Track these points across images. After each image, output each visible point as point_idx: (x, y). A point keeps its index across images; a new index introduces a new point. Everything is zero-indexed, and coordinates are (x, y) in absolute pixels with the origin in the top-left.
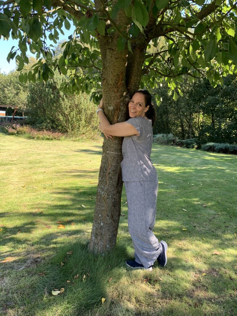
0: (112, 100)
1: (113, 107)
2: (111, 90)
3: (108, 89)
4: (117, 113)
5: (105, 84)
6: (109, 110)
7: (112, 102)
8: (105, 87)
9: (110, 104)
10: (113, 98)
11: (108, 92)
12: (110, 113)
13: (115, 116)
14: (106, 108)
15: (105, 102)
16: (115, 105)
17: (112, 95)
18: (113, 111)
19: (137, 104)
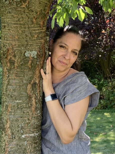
1: (37, 51)
2: (34, 21)
3: (29, 20)
4: (42, 63)
5: (24, 9)
6: (27, 58)
7: (34, 43)
8: (22, 15)
9: (30, 47)
10: (36, 36)
11: (27, 24)
12: (28, 63)
13: (38, 68)
14: (18, 53)
15: (18, 44)
16: (39, 48)
17: (35, 31)
18: (36, 59)
19: (72, 51)
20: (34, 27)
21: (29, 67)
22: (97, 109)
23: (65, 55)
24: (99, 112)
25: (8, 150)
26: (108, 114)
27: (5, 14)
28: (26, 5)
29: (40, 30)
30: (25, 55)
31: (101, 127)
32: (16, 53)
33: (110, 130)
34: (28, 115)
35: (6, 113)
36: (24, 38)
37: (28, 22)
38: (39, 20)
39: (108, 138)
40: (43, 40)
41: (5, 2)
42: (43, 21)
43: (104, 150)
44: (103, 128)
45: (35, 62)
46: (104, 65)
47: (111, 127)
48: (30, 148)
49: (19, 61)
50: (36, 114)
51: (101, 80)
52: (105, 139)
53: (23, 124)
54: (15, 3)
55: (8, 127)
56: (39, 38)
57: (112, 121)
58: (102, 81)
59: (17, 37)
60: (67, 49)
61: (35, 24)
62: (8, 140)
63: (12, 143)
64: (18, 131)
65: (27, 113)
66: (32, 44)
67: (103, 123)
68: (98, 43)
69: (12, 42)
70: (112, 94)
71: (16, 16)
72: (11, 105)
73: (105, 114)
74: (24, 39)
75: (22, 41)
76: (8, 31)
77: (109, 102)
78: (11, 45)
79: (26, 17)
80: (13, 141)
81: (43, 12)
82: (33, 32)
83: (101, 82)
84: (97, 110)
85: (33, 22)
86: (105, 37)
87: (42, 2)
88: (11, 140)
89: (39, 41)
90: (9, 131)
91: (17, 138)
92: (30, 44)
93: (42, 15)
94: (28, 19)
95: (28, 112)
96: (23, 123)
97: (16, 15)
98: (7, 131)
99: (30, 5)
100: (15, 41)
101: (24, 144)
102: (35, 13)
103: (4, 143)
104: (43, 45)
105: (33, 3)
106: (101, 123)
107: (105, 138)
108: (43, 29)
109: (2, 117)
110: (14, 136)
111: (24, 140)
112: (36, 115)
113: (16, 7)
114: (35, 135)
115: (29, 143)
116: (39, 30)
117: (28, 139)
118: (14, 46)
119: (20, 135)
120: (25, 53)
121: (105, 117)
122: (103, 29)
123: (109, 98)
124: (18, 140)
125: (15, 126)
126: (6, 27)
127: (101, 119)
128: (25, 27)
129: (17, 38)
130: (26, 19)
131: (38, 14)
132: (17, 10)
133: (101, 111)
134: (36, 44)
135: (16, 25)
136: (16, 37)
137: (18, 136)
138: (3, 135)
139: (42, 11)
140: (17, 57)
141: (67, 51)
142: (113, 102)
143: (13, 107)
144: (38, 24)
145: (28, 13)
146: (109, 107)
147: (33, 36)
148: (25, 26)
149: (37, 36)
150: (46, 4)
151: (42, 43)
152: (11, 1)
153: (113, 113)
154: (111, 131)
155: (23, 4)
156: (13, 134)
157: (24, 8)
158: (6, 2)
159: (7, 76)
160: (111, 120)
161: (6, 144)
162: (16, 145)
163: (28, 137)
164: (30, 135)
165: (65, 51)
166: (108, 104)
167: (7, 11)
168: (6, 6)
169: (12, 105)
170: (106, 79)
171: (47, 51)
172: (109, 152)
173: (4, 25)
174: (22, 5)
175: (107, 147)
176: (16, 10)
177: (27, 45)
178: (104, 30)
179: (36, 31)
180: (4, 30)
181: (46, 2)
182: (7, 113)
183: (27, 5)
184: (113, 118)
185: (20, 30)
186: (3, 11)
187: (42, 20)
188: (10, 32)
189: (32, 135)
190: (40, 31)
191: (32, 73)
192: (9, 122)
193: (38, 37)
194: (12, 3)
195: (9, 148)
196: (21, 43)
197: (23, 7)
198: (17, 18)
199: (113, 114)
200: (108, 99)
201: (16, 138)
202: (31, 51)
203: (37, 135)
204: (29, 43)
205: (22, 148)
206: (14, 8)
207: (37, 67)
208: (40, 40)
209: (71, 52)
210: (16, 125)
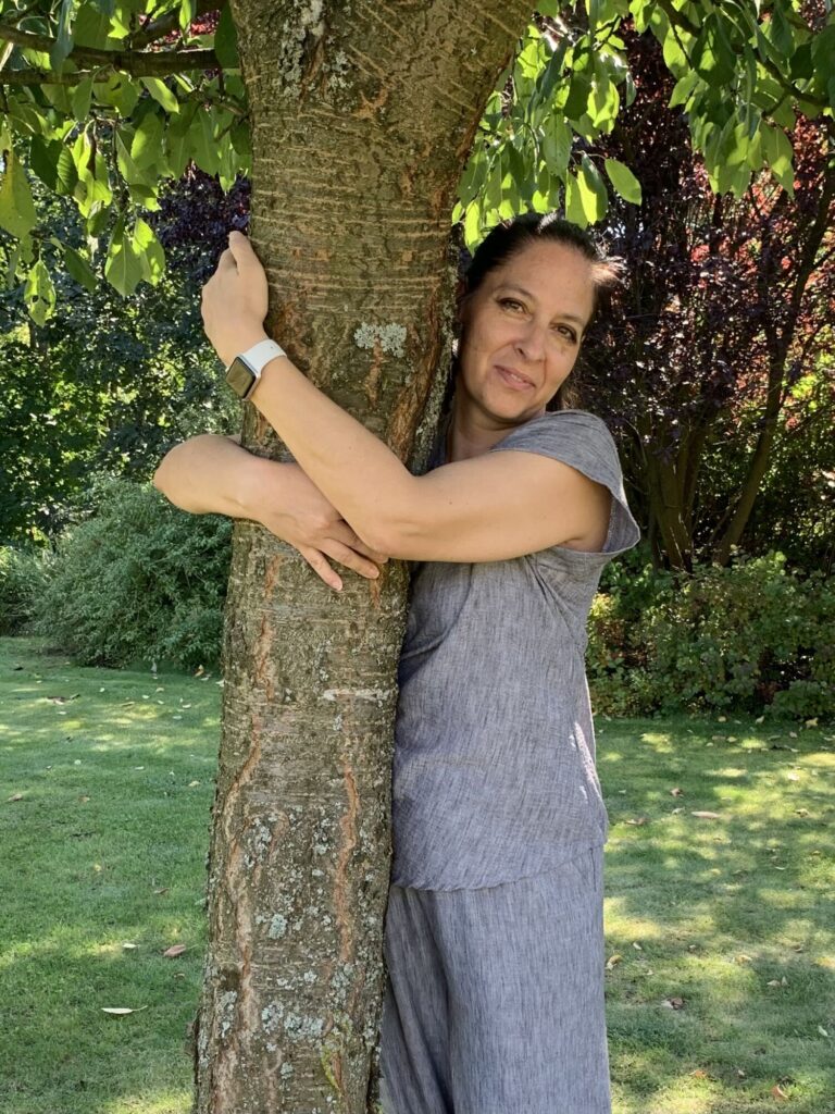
0: (401, 274)
1: (407, 326)
2: (406, 188)
3: (382, 179)
4: (423, 381)
5: (365, 129)
6: (362, 354)
7: (395, 288)
8: (355, 155)
9: (377, 304)
10: (407, 256)
11: (375, 199)
12: (368, 378)
13: (406, 406)
14: (325, 329)
15: (330, 286)
16: (418, 313)
17: (405, 232)
18: (401, 362)
19: (551, 323)
20: (402, 214)
21: (368, 396)
22: (609, 715)
23: (522, 341)
24: (618, 727)
25: (263, 744)
26: (664, 738)
27: (278, 145)
28: (378, 110)
29: (428, 231)
30: (352, 341)
31: (623, 795)
32: (315, 325)
33: (665, 808)
34: (355, 607)
35: (260, 595)
36: (356, 261)
37: (379, 187)
38: (427, 183)
39: (656, 842)
40: (437, 278)
41: (282, 91)
42: (443, 188)
43: (632, 891)
44: (631, 799)
45: (397, 374)
46: (660, 493)
47: (671, 794)
48: (356, 747)
49: (327, 363)
50: (387, 608)
51: (643, 567)
52: (642, 846)
53: (329, 642)
54: (327, 97)
55: (263, 654)
56: (422, 268)
57: (679, 770)
58: (644, 577)
59: (323, 256)
60: (533, 315)
61: (409, 202)
62: (263, 708)
63: (283, 719)
64: (308, 672)
65: (351, 602)
66: (387, 292)
67: (633, 775)
68: (640, 364)
69: (300, 275)
70: (692, 644)
71: (329, 158)
72: (283, 561)
73: (648, 738)
74: (353, 264)
75: (346, 275)
76: (287, 223)
77: (671, 684)
78: (298, 287)
79: (374, 163)
80: (286, 710)
81: (447, 146)
82: (396, 235)
83: (641, 580)
84: (609, 719)
85: (399, 191)
86: (680, 335)
87: (448, 99)
88: (279, 706)
89: (418, 279)
90: (268, 668)
91: (302, 702)
92: (379, 293)
93: (440, 159)
94: (379, 177)
95: (353, 596)
96: (332, 638)
97: (329, 151)
98: (260, 671)
99: (395, 112)
100: (314, 271)
101: (331, 725)
102: (412, 151)
103: (244, 718)
104: (433, 301)
105: (410, 103)
106: (624, 776)
107: (640, 839)
108: (438, 225)
109: (238, 611)
110: (288, 691)
111: (332, 711)
112: (385, 612)
113: (332, 115)
114: (375, 696)
115: (352, 723)
116: (422, 230)
117: (348, 707)
118: (309, 296)
119: (316, 690)
120: (353, 331)
121: (643, 751)
122: (674, 291)
123: (674, 660)
124: (307, 709)
125: (297, 648)
126: (278, 203)
127: (625, 759)
128: (365, 210)
129: (327, 260)
130: (369, 172)
131: (426, 153)
132: (337, 131)
133: (626, 725)
134: (407, 291)
135: (326, 200)
136: (320, 252)
137: (305, 694)
138: (240, 688)
139: (441, 143)
140: (320, 346)
141: (532, 322)
142: (693, 684)
143: (289, 569)
144: (421, 202)
145: (383, 147)
146: (670, 708)
147: (394, 257)
148: (364, 206)
149: (413, 258)
150: (464, 110)
151: (431, 290)
152: (310, 88)
153: (689, 735)
154: (669, 812)
155: (366, 102)
156: (285, 681)
157: (366, 120)
158: (288, 89)
159: (267, 432)
160: (674, 766)
161: (254, 722)
162: (297, 729)
163: (349, 701)
164: (358, 693)
165: (522, 322)
166: (667, 692)
167: (286, 133)
168: (284, 106)
169: (287, 562)
170: (668, 567)
171: (448, 330)
172: (654, 898)
173: (270, 193)
174: (360, 107)
175: (646, 877)
176: (330, 129)
177: (367, 292)
178: (681, 298)
179: (409, 234)
180: (267, 220)
181: (461, 103)
182: (263, 595)
183: (383, 111)
184: (684, 757)
185: (341, 222)
186: (271, 129)
187: (439, 183)
188: (297, 228)
189: (366, 694)
190: (427, 234)
191: (379, 425)
192: (270, 633)
193: (415, 263)
194: (314, 98)
195: (268, 740)
196: (341, 284)
197: (364, 117)
198: (332, 167)
199: (685, 739)
200: (670, 667)
201: (298, 699)
202: (383, 322)
203: (385, 698)
204: (376, 288)
205: (320, 743)
206: (322, 118)
207: (403, 401)
208: (422, 276)
209: (551, 331)
210: (301, 648)
